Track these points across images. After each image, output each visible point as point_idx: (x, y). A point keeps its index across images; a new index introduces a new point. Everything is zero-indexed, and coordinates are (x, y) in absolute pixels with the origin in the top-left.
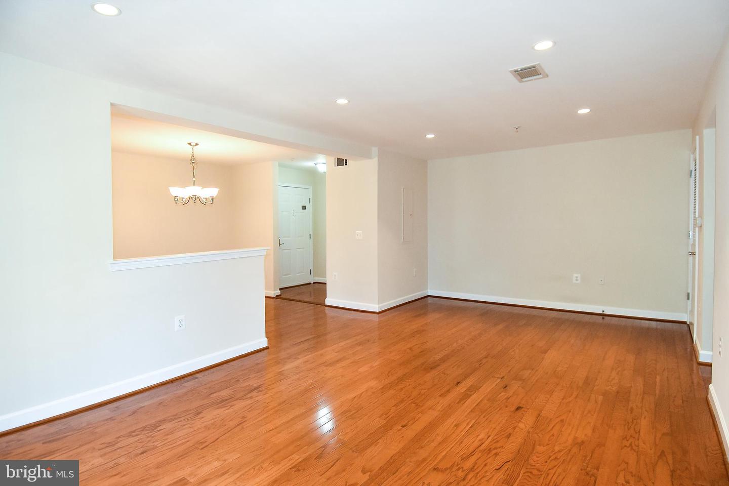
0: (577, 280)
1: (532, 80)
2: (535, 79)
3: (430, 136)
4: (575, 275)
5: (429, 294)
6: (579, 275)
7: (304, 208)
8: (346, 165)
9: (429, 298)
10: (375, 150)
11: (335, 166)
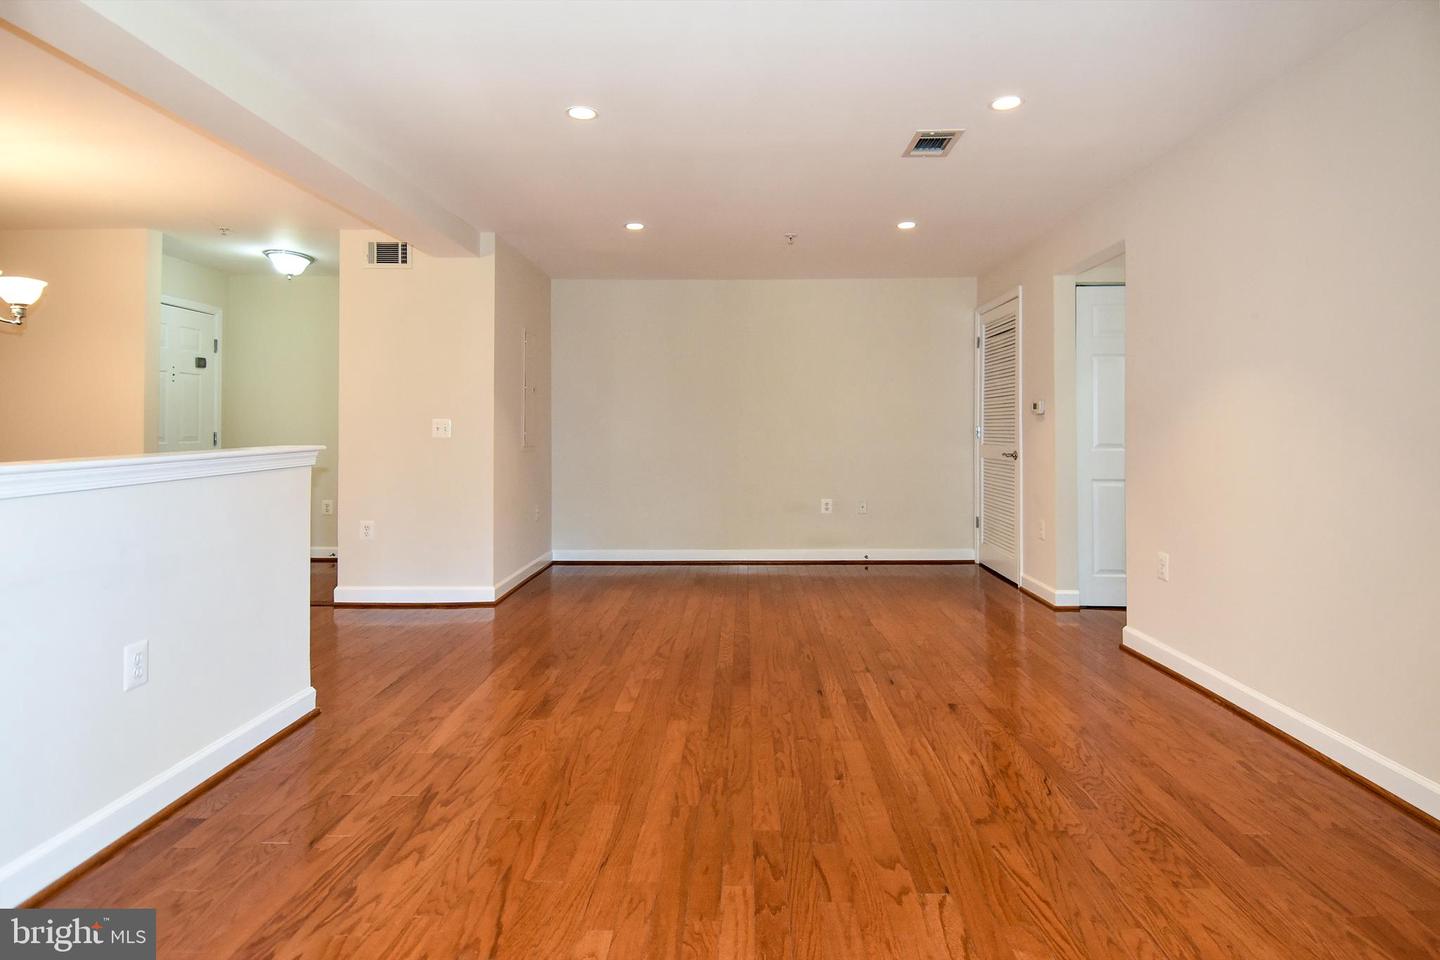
0: (827, 509)
1: (921, 156)
2: (927, 156)
3: (635, 227)
4: (824, 501)
5: (554, 560)
6: (830, 501)
7: (201, 363)
8: (404, 262)
9: (554, 566)
10: (487, 239)
11: (371, 261)
